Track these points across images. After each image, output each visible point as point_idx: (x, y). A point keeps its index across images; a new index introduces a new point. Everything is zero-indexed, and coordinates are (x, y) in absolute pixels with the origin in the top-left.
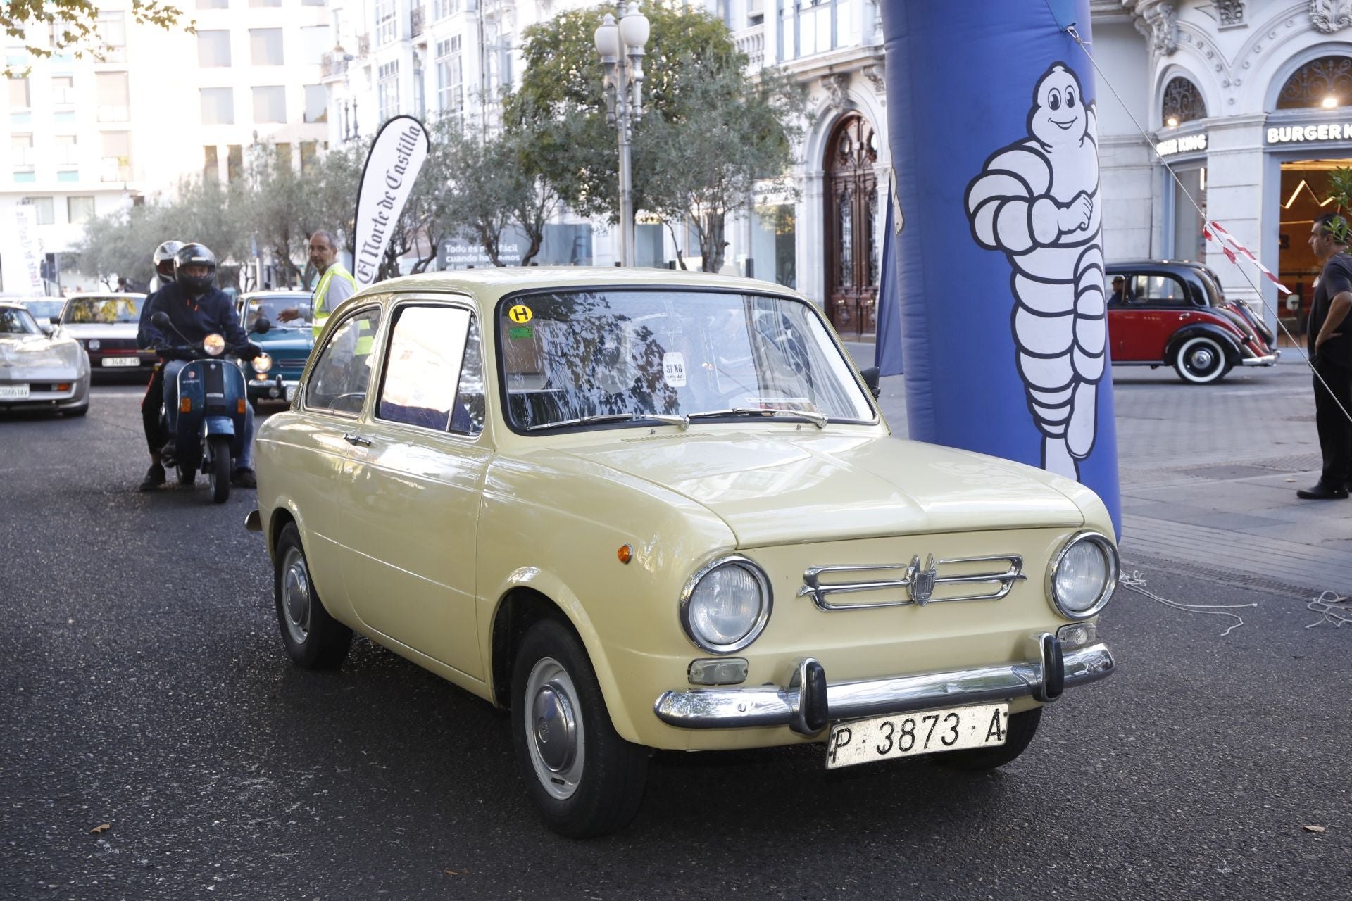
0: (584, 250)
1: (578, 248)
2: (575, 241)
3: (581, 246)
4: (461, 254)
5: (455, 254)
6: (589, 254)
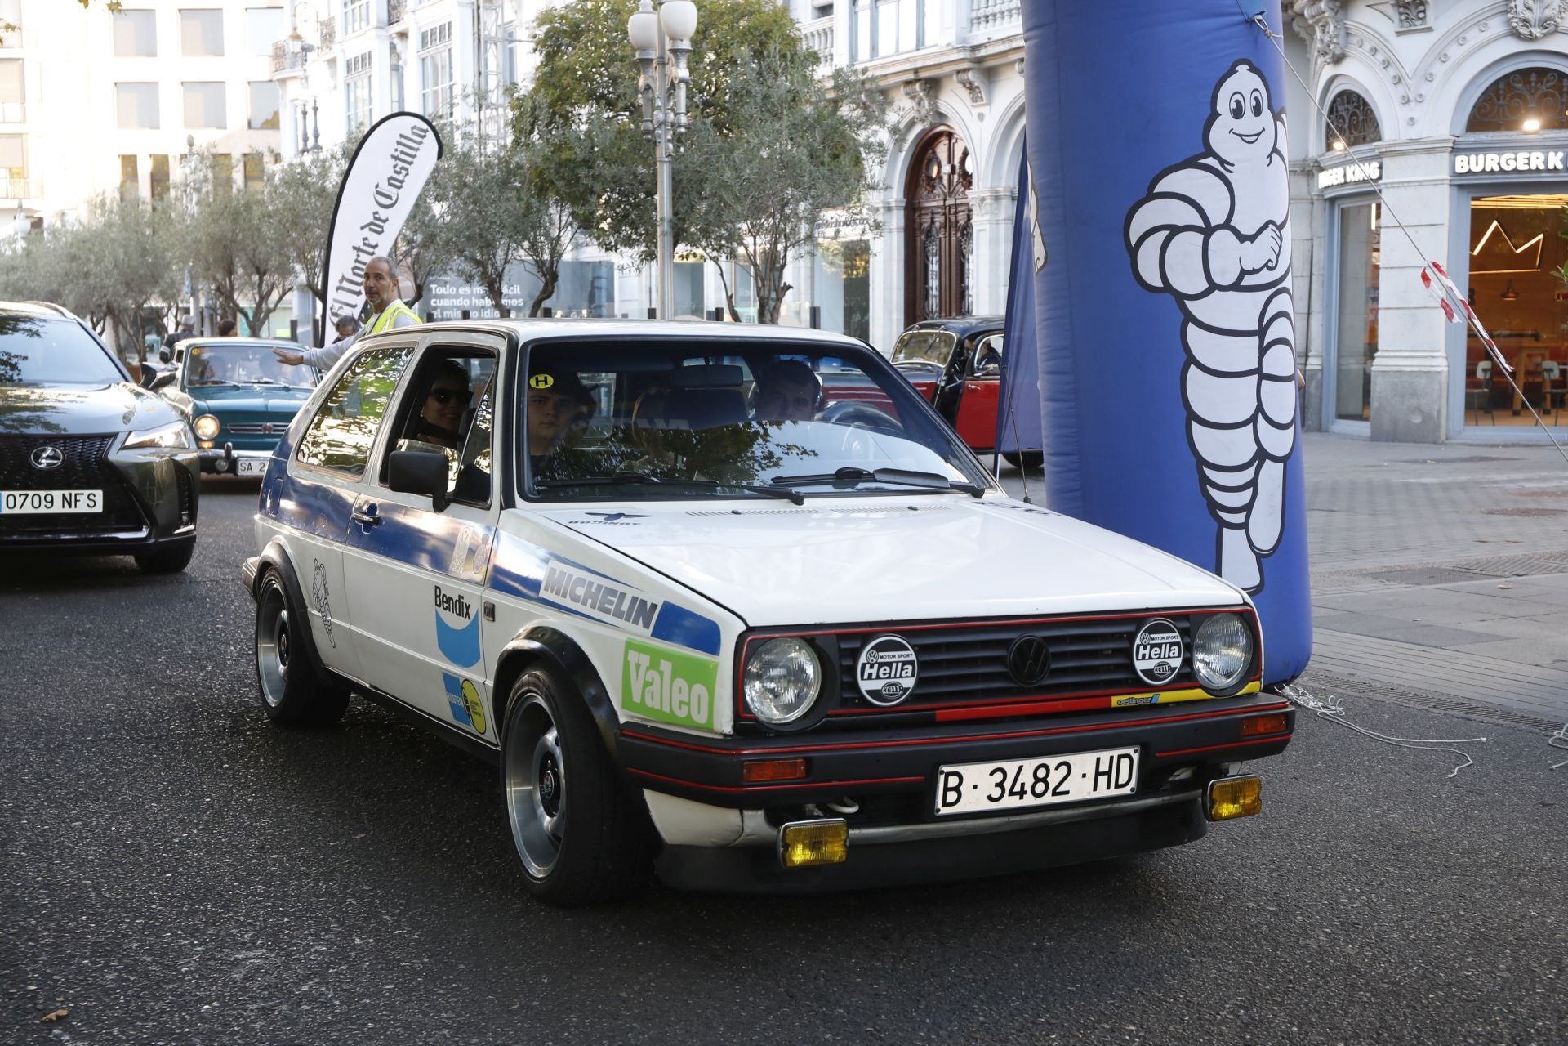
0: (604, 293)
1: (597, 291)
2: (592, 282)
3: (600, 288)
4: (449, 297)
5: (442, 297)
6: (611, 298)
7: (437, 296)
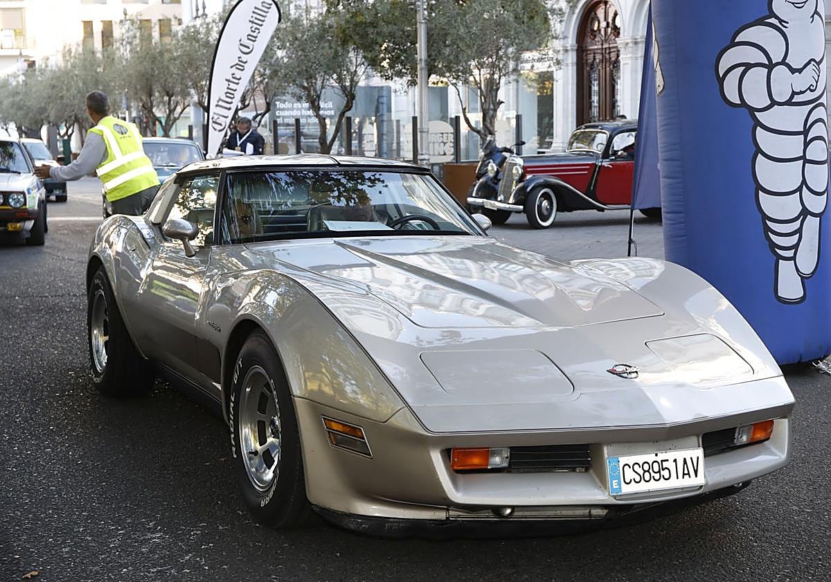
0: (385, 106)
1: (381, 105)
2: (378, 100)
3: (382, 103)
4: (288, 109)
5: (283, 110)
6: (389, 110)
7: (279, 109)
